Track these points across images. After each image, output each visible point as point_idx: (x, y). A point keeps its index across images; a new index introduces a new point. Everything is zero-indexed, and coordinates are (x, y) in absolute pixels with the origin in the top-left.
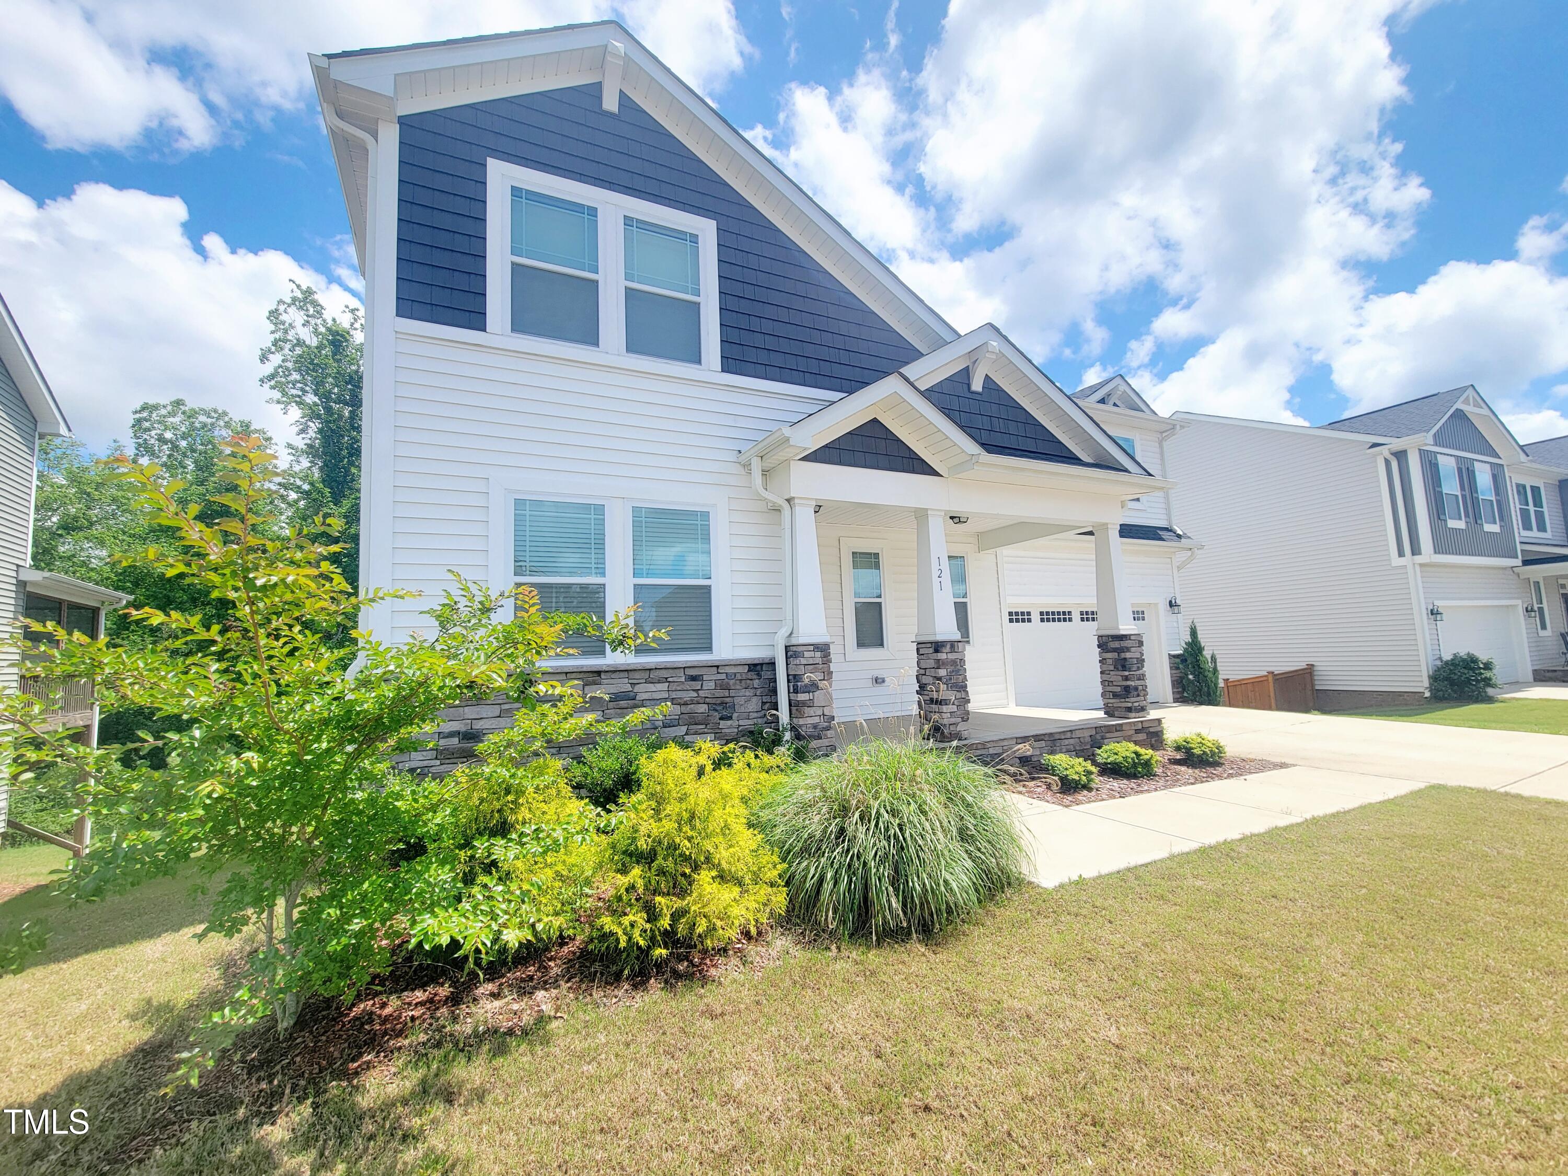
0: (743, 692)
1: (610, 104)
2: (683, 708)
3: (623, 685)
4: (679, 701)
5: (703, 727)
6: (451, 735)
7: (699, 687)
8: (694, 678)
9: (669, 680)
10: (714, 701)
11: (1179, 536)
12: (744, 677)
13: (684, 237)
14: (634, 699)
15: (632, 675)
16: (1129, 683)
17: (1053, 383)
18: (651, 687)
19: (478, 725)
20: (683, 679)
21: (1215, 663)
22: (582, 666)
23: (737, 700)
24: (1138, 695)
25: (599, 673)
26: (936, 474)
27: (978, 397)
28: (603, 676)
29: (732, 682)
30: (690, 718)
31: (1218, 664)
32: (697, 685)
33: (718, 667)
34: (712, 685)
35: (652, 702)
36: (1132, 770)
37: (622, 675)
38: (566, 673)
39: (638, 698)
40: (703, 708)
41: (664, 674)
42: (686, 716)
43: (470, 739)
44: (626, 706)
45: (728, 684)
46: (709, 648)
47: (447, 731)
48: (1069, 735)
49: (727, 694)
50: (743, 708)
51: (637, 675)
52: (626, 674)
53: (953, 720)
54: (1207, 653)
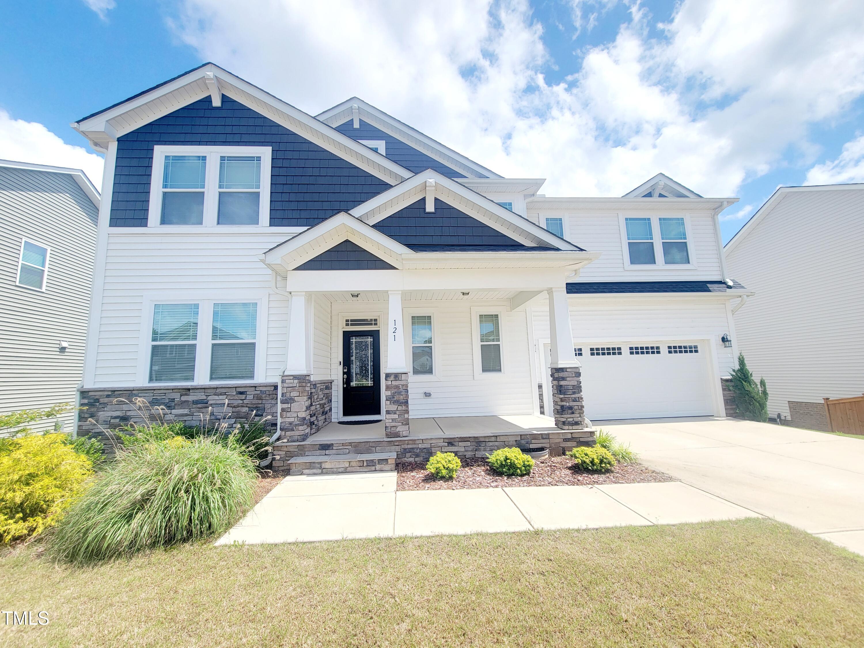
0: (270, 401)
1: (217, 102)
2: (234, 409)
3: (201, 396)
4: (232, 405)
5: (245, 419)
6: (116, 418)
7: (244, 398)
8: (241, 393)
9: (226, 394)
10: (252, 406)
11: (729, 287)
12: (271, 393)
13: (253, 159)
14: (207, 403)
15: (206, 391)
16: (564, 403)
17: (485, 197)
18: (216, 397)
19: (129, 413)
20: (235, 393)
21: (764, 386)
22: (178, 386)
23: (266, 406)
24: (573, 413)
25: (189, 390)
26: (393, 268)
27: (433, 216)
28: (191, 391)
29: (264, 395)
30: (237, 415)
31: (767, 387)
32: (243, 397)
33: (256, 387)
34: (251, 397)
35: (217, 405)
36: (500, 469)
37: (201, 390)
38: (173, 389)
39: (209, 403)
40: (245, 409)
41: (224, 391)
42: (235, 414)
43: (124, 420)
44: (201, 407)
45: (261, 397)
46: (252, 377)
47: (114, 416)
48: (493, 439)
49: (260, 402)
50: (269, 410)
51: (209, 391)
52: (203, 390)
53: (393, 424)
54: (756, 378)
